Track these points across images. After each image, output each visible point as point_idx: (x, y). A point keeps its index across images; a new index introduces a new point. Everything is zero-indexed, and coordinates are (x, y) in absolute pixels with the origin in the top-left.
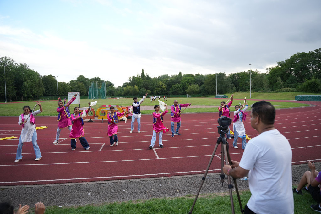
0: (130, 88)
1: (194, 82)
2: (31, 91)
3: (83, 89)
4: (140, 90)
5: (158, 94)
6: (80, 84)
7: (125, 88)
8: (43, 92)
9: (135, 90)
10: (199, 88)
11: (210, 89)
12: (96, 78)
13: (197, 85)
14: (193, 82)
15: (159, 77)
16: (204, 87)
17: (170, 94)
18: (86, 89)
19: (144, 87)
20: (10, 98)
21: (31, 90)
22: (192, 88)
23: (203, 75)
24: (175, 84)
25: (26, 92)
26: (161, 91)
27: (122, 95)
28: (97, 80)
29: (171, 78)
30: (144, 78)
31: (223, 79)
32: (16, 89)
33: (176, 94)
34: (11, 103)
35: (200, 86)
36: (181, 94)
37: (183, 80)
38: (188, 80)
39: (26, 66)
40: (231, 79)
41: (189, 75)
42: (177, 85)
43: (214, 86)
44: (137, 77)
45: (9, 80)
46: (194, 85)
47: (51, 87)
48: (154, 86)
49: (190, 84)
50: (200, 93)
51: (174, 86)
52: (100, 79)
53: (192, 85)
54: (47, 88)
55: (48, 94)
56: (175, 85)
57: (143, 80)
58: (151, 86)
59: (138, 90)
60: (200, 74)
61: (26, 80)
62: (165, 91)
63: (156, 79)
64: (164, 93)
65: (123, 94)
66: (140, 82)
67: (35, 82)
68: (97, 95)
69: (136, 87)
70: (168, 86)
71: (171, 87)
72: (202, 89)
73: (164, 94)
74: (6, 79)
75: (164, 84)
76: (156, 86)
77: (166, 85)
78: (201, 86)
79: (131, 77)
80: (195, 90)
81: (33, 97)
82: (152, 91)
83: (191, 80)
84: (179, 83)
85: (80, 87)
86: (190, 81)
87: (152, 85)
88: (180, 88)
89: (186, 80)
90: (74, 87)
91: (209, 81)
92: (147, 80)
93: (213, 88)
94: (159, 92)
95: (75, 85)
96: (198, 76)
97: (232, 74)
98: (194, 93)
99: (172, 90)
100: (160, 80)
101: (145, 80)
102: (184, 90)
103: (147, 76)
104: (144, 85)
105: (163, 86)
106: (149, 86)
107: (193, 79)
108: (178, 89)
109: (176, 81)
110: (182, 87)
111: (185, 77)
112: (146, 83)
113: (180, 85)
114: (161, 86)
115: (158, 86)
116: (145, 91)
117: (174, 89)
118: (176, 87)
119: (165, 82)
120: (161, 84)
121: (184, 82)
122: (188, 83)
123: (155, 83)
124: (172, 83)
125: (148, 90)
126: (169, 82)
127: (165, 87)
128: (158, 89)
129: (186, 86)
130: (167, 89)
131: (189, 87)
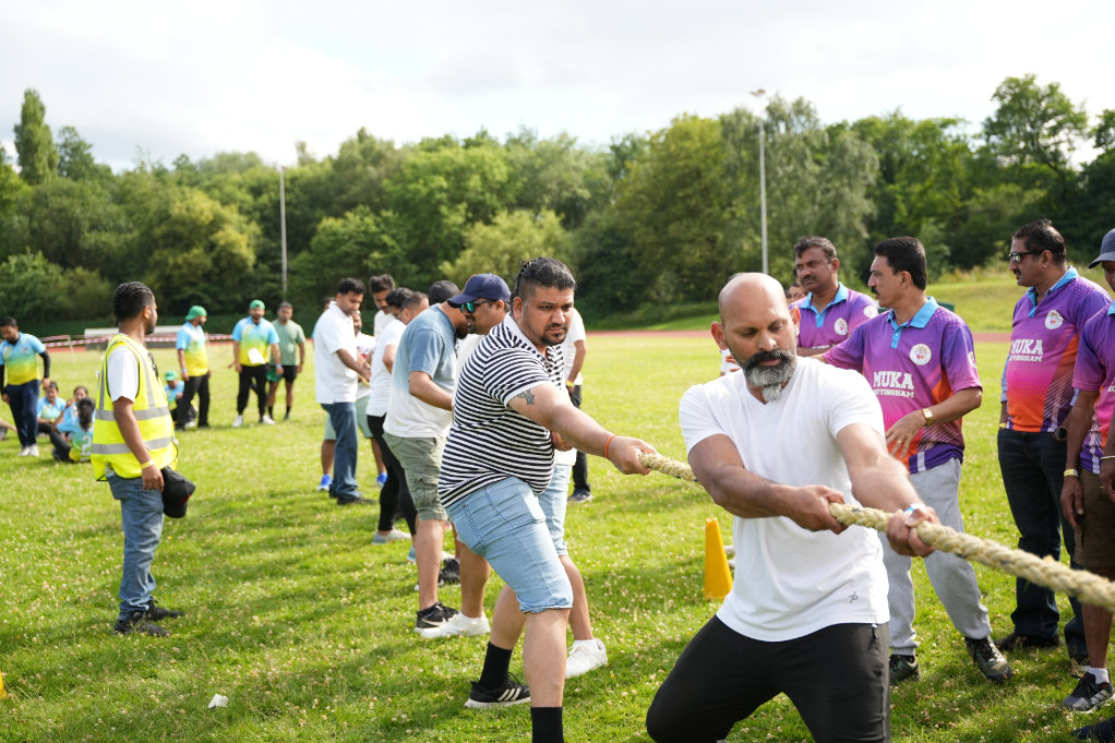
1: (511, 196)
15: (185, 164)
16: (617, 236)
22: (507, 243)
24: (337, 215)
26: (207, 276)
30: (41, 166)
37: (406, 179)
38: (459, 175)
42: (362, 220)
46: (523, 217)
48: (136, 238)
49: (481, 213)
51: (333, 232)
53: (502, 219)
56: (338, 223)
57: (34, 181)
58: (106, 237)
63: (160, 174)
64: (238, 296)
66: (5, 204)
70: (270, 229)
71: (301, 237)
72: (596, 248)
76: (158, 231)
77: (255, 228)
78: (585, 228)
82: (112, 276)
83: (484, 179)
84: (376, 202)
87: (118, 230)
88: (384, 248)
89: (441, 181)
91: (672, 176)
92: (65, 183)
99: (311, 266)
100: (192, 185)
101: (53, 180)
102: (429, 272)
103: (69, 150)
104: (35, 224)
105: (223, 230)
106: (89, 232)
107: (498, 166)
108: (376, 255)
109: (341, 191)
110: (408, 242)
111: (429, 154)
112: (61, 210)
113: (383, 226)
114: (204, 231)
115: (178, 228)
116: (48, 278)
117: (328, 257)
118: (353, 241)
119: (249, 198)
120: (211, 218)
121: (418, 197)
122: (462, 207)
123: (154, 205)
124: (307, 209)
125: (79, 270)
126: (283, 198)
127: (241, 239)
128: (180, 258)
129: (445, 233)
130: (262, 257)
131: (474, 238)
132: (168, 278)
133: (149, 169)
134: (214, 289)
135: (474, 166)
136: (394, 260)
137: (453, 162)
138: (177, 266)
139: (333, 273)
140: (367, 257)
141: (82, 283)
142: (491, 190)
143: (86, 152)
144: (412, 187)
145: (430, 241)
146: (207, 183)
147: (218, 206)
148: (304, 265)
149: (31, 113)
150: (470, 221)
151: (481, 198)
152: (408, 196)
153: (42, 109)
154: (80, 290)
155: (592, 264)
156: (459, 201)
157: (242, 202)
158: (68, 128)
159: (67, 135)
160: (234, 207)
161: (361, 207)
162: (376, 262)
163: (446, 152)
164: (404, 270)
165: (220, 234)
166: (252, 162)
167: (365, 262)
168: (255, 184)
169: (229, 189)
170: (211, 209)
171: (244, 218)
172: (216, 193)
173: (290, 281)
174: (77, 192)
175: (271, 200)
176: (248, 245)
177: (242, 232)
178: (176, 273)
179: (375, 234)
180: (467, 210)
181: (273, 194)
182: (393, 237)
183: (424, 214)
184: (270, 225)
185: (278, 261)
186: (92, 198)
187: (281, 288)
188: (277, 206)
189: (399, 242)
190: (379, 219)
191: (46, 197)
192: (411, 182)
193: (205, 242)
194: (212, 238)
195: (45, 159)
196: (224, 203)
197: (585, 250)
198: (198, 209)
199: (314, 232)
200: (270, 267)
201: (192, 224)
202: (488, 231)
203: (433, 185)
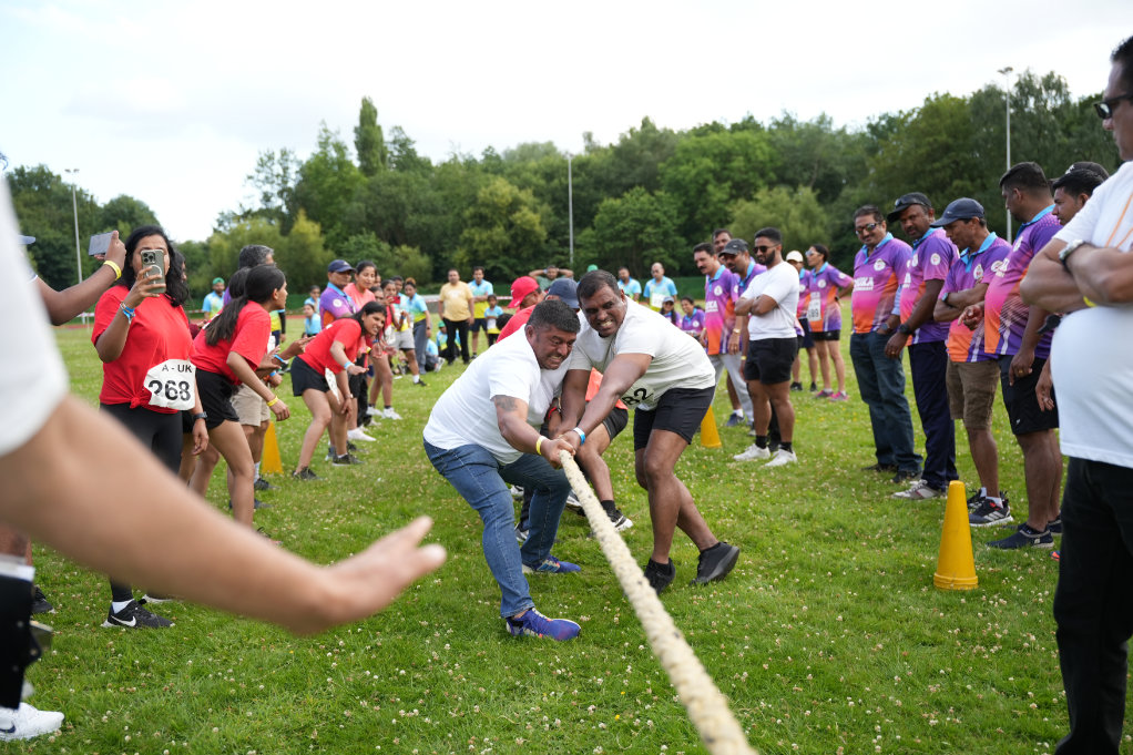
1: (772, 176)
4: (339, 251)
9: (304, 248)
10: (826, 217)
13: (805, 189)
14: (763, 175)
15: (491, 157)
19: (373, 223)
22: (768, 217)
24: (617, 196)
26: (506, 251)
30: (375, 160)
35: (825, 197)
37: (677, 163)
38: (725, 156)
42: (638, 200)
46: (782, 193)
48: (450, 219)
49: (743, 190)
51: (613, 211)
53: (762, 195)
56: (618, 202)
57: (370, 172)
58: (426, 219)
59: (326, 247)
62: (538, 253)
63: (470, 164)
66: (347, 193)
69: (305, 227)
70: (561, 210)
71: (584, 218)
76: (467, 213)
77: (546, 208)
78: (840, 203)
79: (271, 158)
82: (433, 249)
83: (748, 159)
84: (651, 183)
87: (434, 212)
88: (657, 223)
89: (708, 162)
91: (922, 151)
92: (396, 174)
99: (594, 240)
100: (495, 173)
101: (384, 172)
103: (397, 146)
104: (370, 210)
105: (520, 210)
106: (412, 214)
107: (760, 148)
108: (649, 229)
109: (622, 174)
110: (678, 218)
111: (699, 139)
112: (389, 197)
113: (656, 204)
114: (504, 212)
115: (484, 211)
116: (379, 254)
117: (608, 232)
118: (630, 218)
120: (510, 200)
121: (687, 178)
122: (729, 184)
123: (463, 190)
124: (592, 191)
125: (404, 248)
126: (570, 182)
127: (534, 218)
128: (485, 235)
129: (712, 209)
130: (553, 234)
131: (737, 213)
132: (475, 253)
133: (461, 160)
134: (513, 261)
135: (737, 148)
136: (666, 234)
137: (720, 144)
138: (482, 242)
139: (612, 246)
140: (641, 231)
141: (406, 258)
142: (754, 169)
143: (411, 147)
145: (698, 217)
146: (509, 170)
147: (516, 190)
148: (588, 239)
149: (368, 115)
150: (733, 197)
151: (745, 177)
152: (679, 177)
153: (375, 112)
154: (405, 264)
155: (844, 235)
156: (725, 180)
157: (537, 186)
158: (396, 128)
159: (396, 133)
160: (530, 191)
161: (637, 188)
162: (649, 235)
163: (714, 136)
164: (675, 242)
165: (518, 215)
166: (549, 150)
167: (640, 236)
168: (549, 171)
169: (527, 175)
170: (511, 193)
171: (537, 200)
172: (516, 178)
173: (577, 254)
174: (403, 182)
175: (561, 183)
176: (541, 223)
177: (534, 211)
178: (481, 248)
179: (649, 211)
180: (732, 188)
181: (563, 179)
182: (665, 213)
183: (692, 193)
184: (560, 206)
185: (566, 237)
186: (415, 186)
187: (569, 260)
188: (566, 189)
189: (670, 218)
190: (653, 199)
191: (378, 186)
192: (682, 164)
193: (505, 221)
194: (511, 218)
195: (378, 155)
196: (521, 188)
197: (838, 222)
198: (499, 193)
199: (595, 213)
200: (559, 242)
201: (495, 207)
202: (749, 206)
203: (701, 167)
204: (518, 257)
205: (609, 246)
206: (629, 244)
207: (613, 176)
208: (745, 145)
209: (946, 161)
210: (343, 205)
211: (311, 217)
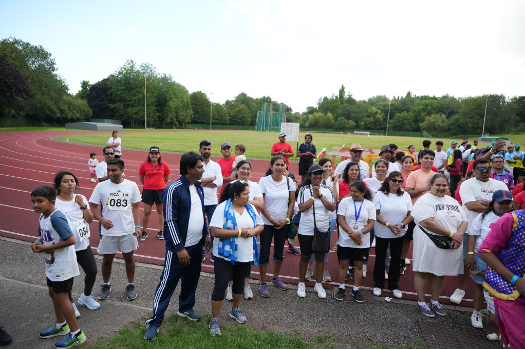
0: (320, 117)
1: (438, 110)
2: (176, 115)
3: (246, 114)
4: (336, 120)
5: (367, 128)
6: (242, 106)
7: (311, 116)
8: (190, 117)
9: (329, 119)
10: (447, 121)
11: (469, 124)
12: (264, 97)
13: (444, 115)
14: (435, 110)
15: (370, 100)
16: (457, 120)
17: (388, 130)
18: (250, 114)
19: (343, 115)
20: (151, 124)
21: (176, 112)
22: (433, 120)
23: (456, 97)
24: (400, 113)
25: (170, 116)
26: (373, 123)
27: (305, 127)
28: (266, 100)
29: (393, 102)
31: (499, 107)
32: (158, 111)
33: (400, 130)
34: (154, 131)
35: (449, 117)
36: (410, 131)
37: (415, 106)
38: (427, 106)
39: (171, 77)
40: (516, 106)
41: (426, 98)
42: (405, 114)
43: (478, 119)
44: (333, 99)
45: (150, 97)
46: (438, 116)
47: (202, 111)
48: (361, 115)
49: (429, 114)
50: (448, 130)
51: (398, 116)
52: (270, 99)
53: (433, 115)
54: (196, 112)
55: (197, 120)
56: (399, 114)
57: (342, 103)
58: (356, 115)
59: (333, 119)
60: (451, 96)
61: (171, 98)
62: (380, 124)
63: (364, 102)
64: (378, 127)
65: (307, 125)
66: (337, 107)
67: (183, 101)
68: (270, 126)
69: (330, 115)
70: (386, 115)
71: (391, 118)
72: (452, 122)
73: (379, 129)
74: (147, 97)
75: (379, 111)
76: (365, 114)
77: (383, 114)
78: (451, 118)
79: (321, 98)
80: (439, 125)
81: (178, 124)
82: (357, 122)
84: (408, 110)
85: (243, 112)
86: (429, 107)
87: (357, 113)
88: (408, 120)
89: (422, 107)
90: (233, 111)
92: (347, 104)
93: (477, 124)
94: (369, 126)
95: (234, 108)
96: (447, 99)
97: (518, 97)
98: (435, 129)
99: (393, 122)
100: (371, 105)
101: (345, 104)
102: (417, 124)
103: (348, 96)
104: (343, 112)
105: (377, 114)
106: (352, 113)
108: (406, 121)
109: (402, 107)
110: (413, 118)
111: (421, 101)
112: (347, 110)
114: (374, 114)
115: (369, 114)
116: (345, 122)
117: (397, 121)
118: (402, 118)
119: (382, 108)
120: (375, 112)
121: (417, 110)
122: (426, 112)
123: (364, 108)
124: (394, 111)
125: (350, 121)
126: (389, 108)
127: (380, 116)
128: (369, 119)
129: (421, 117)
130: (384, 120)
131: (426, 119)
133: (362, 101)
136: (410, 122)
138: (368, 121)
142: (433, 109)
143: (352, 97)
144: (416, 108)
145: (418, 119)
146: (375, 104)
149: (343, 89)
150: (427, 115)
151: (430, 110)
154: (350, 124)
155: (451, 126)
161: (405, 112)
163: (424, 101)
164: (412, 124)
166: (385, 98)
167: (404, 122)
168: (384, 105)
169: (379, 106)
170: (376, 110)
171: (381, 112)
172: (377, 107)
173: (389, 125)
175: (387, 109)
176: (382, 117)
177: (380, 115)
179: (407, 116)
180: (428, 112)
181: (387, 107)
182: (411, 117)
183: (417, 113)
185: (387, 121)
190: (408, 114)
191: (345, 107)
193: (373, 116)
194: (375, 116)
196: (378, 109)
198: (373, 110)
199: (395, 116)
200: (385, 122)
201: (372, 113)
202: (429, 118)
203: (420, 108)
204: (375, 124)
205: (397, 124)
206: (401, 124)
207: (399, 108)
208: (432, 103)
209: (475, 112)
210: (337, 110)
211: (331, 113)
